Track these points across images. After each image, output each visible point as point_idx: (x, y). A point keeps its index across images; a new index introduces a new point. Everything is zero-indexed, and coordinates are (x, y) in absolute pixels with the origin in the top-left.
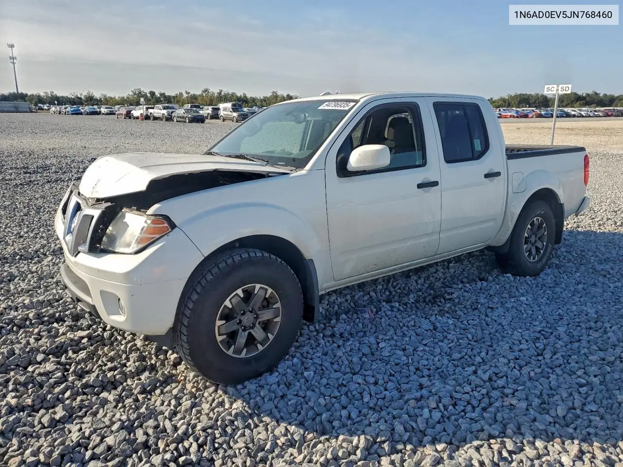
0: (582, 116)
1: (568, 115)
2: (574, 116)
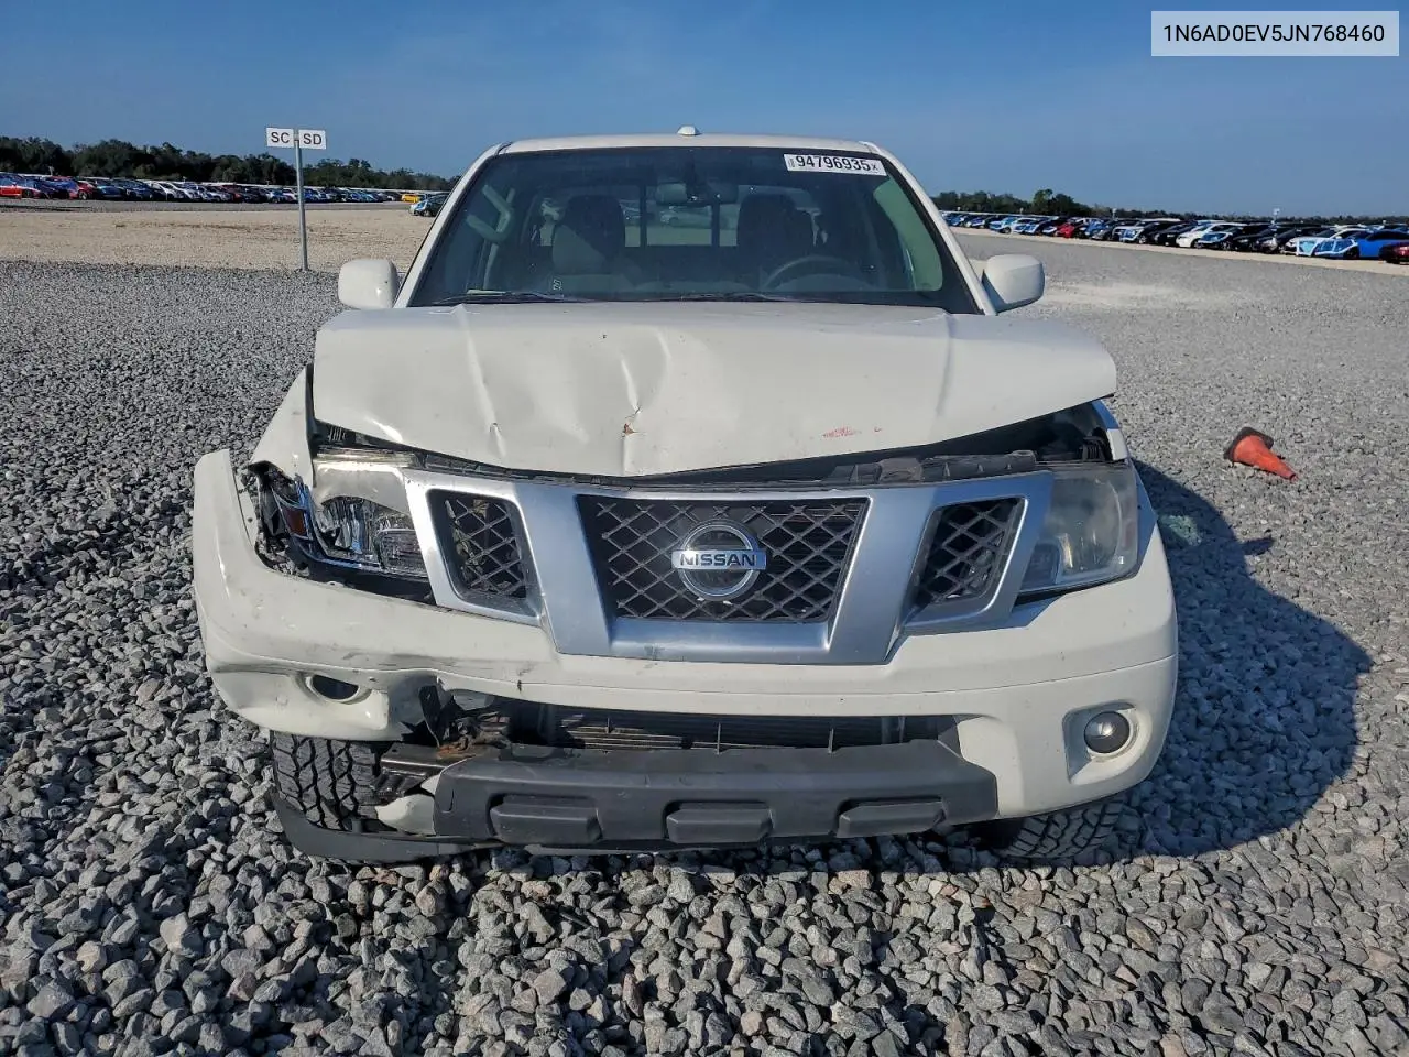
0: (186, 199)
1: (158, 197)
2: (170, 198)
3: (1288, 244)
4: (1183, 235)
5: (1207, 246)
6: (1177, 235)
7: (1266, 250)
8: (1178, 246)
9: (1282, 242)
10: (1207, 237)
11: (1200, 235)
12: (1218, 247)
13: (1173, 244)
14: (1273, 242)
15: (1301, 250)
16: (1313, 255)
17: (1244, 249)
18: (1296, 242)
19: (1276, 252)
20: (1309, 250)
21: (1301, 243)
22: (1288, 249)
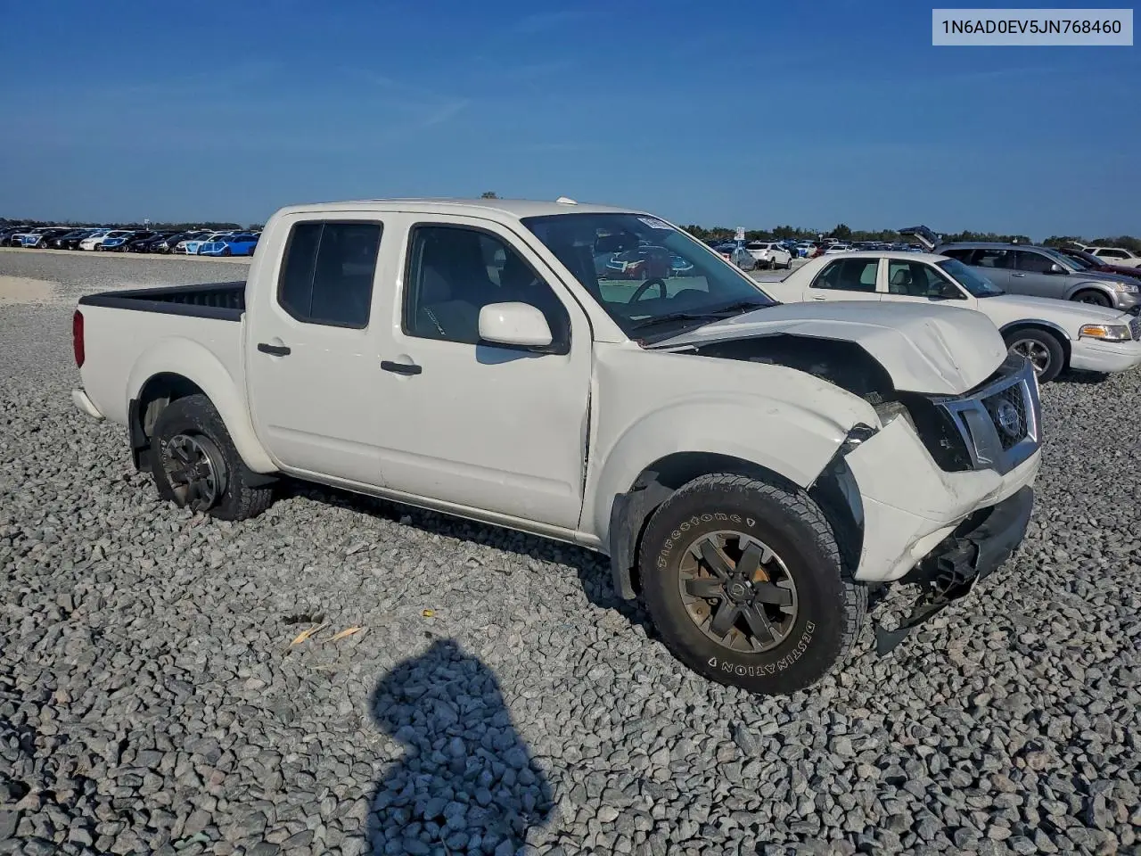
3: (178, 246)
4: (85, 240)
5: (109, 250)
6: (79, 240)
7: (161, 251)
8: (82, 249)
9: (173, 244)
10: (106, 242)
11: (101, 240)
12: (119, 249)
13: (76, 247)
14: (165, 245)
15: (189, 250)
16: (199, 254)
17: (142, 251)
18: (184, 244)
19: (169, 252)
20: (195, 250)
21: (188, 245)
22: (178, 249)
